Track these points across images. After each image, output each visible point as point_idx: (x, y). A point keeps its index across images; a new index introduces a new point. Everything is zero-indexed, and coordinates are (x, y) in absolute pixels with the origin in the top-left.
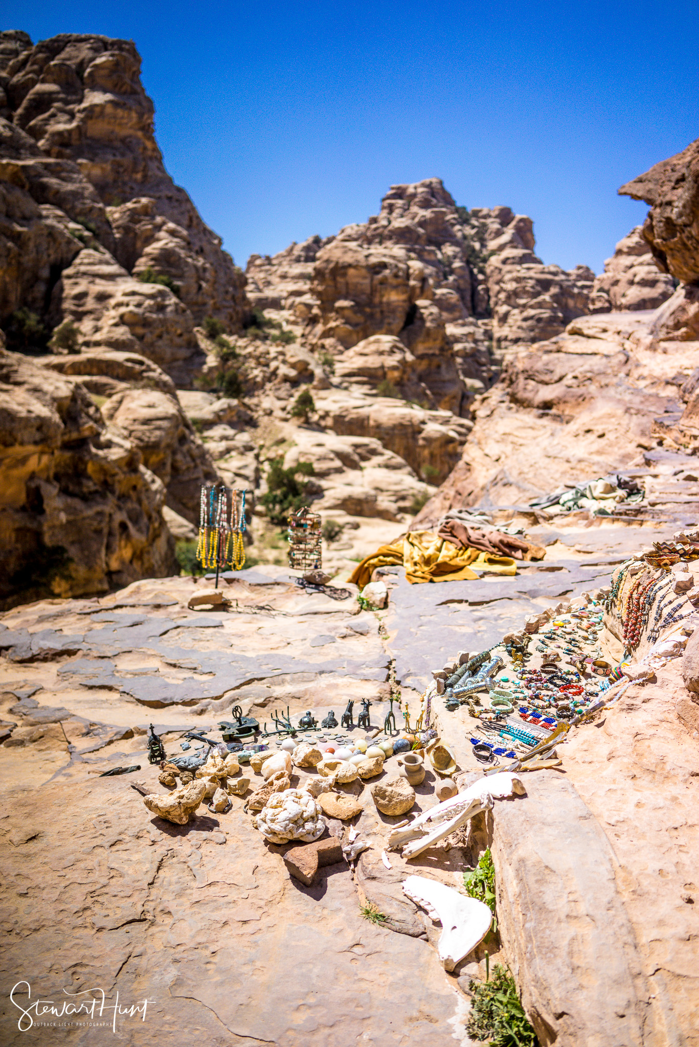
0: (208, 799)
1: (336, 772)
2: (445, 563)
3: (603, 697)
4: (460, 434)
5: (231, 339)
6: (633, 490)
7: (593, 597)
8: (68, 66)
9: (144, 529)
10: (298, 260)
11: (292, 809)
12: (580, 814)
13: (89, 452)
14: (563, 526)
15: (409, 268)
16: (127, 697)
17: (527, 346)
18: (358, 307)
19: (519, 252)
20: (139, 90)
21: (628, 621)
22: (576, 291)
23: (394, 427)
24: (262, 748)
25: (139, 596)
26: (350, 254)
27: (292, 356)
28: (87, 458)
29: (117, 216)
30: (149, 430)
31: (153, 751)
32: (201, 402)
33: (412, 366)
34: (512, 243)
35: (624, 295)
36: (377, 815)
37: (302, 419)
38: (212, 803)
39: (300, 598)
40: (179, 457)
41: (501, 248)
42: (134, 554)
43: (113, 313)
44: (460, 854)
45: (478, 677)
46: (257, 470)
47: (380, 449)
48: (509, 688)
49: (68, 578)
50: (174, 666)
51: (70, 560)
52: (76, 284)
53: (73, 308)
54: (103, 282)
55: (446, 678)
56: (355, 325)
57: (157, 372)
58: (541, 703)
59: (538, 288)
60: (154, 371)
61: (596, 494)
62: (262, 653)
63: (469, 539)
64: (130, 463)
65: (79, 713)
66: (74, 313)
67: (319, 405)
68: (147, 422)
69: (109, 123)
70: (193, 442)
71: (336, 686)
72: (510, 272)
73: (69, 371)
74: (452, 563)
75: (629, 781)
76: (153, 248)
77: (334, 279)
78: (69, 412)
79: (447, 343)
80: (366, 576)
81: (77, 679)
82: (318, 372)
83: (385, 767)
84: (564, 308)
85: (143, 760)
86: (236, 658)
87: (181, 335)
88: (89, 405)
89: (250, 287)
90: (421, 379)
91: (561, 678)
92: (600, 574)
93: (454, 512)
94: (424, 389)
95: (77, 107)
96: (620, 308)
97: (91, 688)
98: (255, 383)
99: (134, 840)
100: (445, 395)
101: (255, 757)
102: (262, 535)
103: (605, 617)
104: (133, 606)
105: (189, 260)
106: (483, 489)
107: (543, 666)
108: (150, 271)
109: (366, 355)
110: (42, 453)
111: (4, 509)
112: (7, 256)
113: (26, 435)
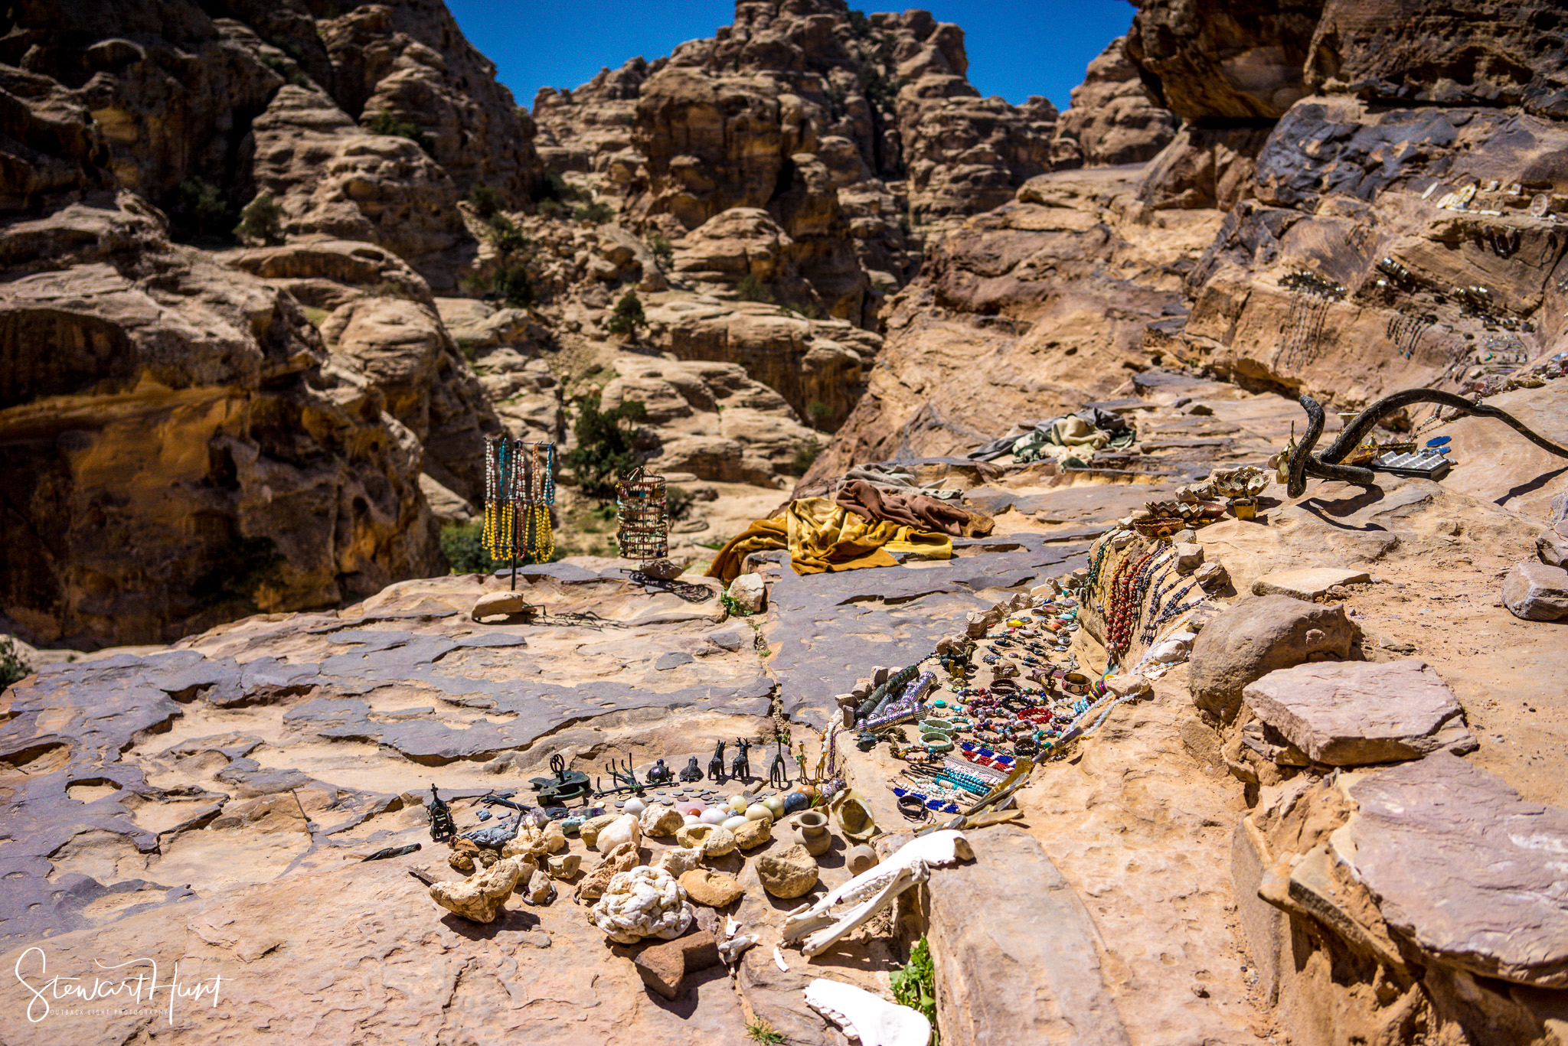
0: (522, 887)
1: (704, 841)
2: (848, 543)
3: (1079, 722)
4: (862, 353)
5: (515, 218)
6: (1118, 428)
7: (1063, 584)
9: (392, 508)
10: (612, 96)
11: (643, 894)
12: (1049, 882)
13: (305, 394)
14: (1019, 485)
15: (780, 104)
16: (389, 752)
17: (960, 221)
18: (706, 165)
19: (943, 79)
21: (1113, 615)
22: (1030, 135)
23: (765, 345)
24: (595, 812)
25: (398, 605)
26: (691, 86)
27: (608, 242)
28: (301, 403)
29: (333, 33)
30: (393, 358)
31: (437, 824)
32: (472, 315)
33: (788, 252)
34: (933, 65)
35: (1101, 142)
36: (766, 900)
37: (626, 337)
38: (527, 892)
39: (637, 600)
40: (441, 398)
41: (917, 73)
42: (378, 546)
43: (332, 181)
44: (884, 946)
45: (903, 703)
46: (560, 415)
47: (745, 379)
48: (947, 716)
49: (279, 585)
50: (457, 704)
51: (282, 558)
52: (275, 138)
53: (271, 175)
54: (315, 134)
55: (856, 706)
56: (701, 193)
57: (403, 270)
58: (992, 736)
59: (974, 133)
60: (399, 268)
61: (1065, 437)
62: (585, 681)
63: (882, 506)
64: (367, 409)
65: (320, 777)
66: (272, 183)
67: (650, 314)
68: (390, 345)
70: (462, 375)
71: (696, 725)
72: (931, 109)
73: (269, 272)
74: (858, 542)
75: (1118, 836)
76: (390, 82)
77: (669, 124)
78: (270, 335)
79: (841, 218)
80: (732, 566)
81: (314, 728)
82: (648, 264)
83: (774, 832)
84: (1013, 162)
85: (424, 837)
86: (547, 691)
87: (437, 213)
88: (302, 322)
89: (541, 138)
90: (802, 272)
91: (1021, 700)
92: (1073, 553)
93: (859, 469)
94: (808, 288)
96: (1095, 160)
97: (336, 740)
98: (553, 283)
99: (419, 947)
100: (840, 296)
101: (587, 825)
102: (570, 513)
103: (1081, 612)
104: (390, 620)
105: (447, 98)
106: (899, 434)
107: (994, 684)
108: (386, 117)
109: (719, 238)
110: (232, 397)
111: (176, 485)
112: (166, 99)
113: (206, 370)
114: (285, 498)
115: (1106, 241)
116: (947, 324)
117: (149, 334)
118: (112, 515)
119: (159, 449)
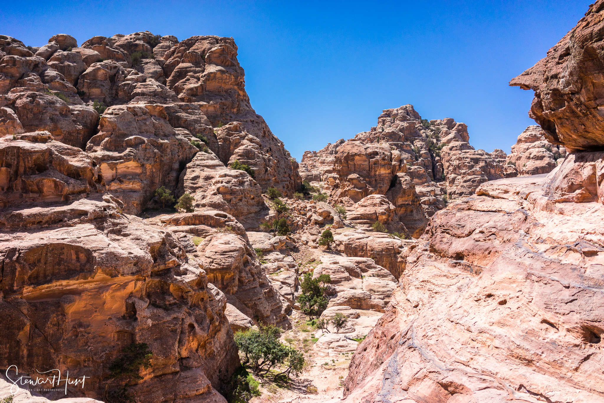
5: (283, 200)
8: (197, 53)
9: (207, 327)
10: (330, 153)
13: (172, 278)
15: (391, 154)
18: (362, 178)
19: (459, 143)
20: (236, 64)
22: (495, 164)
23: (383, 250)
26: (356, 148)
27: (320, 209)
28: (170, 282)
29: (219, 132)
30: (224, 258)
32: (263, 239)
33: (394, 212)
34: (455, 138)
35: (524, 166)
37: (326, 247)
40: (244, 274)
41: (449, 141)
43: (213, 187)
46: (296, 279)
47: (374, 264)
52: (194, 171)
53: (191, 185)
54: (209, 169)
56: (360, 189)
57: (234, 222)
59: (472, 163)
60: (232, 221)
64: (200, 283)
66: (191, 188)
67: (336, 237)
68: (224, 253)
69: (218, 82)
70: (253, 264)
72: (454, 155)
73: (183, 223)
76: (240, 150)
77: (347, 162)
78: (158, 253)
79: (417, 197)
82: (336, 218)
87: (253, 198)
88: (175, 246)
89: (301, 169)
90: (401, 219)
94: (403, 226)
95: (201, 75)
96: (522, 173)
98: (298, 225)
100: (417, 228)
102: (297, 322)
105: (260, 155)
108: (237, 162)
109: (365, 206)
110: (138, 280)
111: (110, 319)
112: (154, 158)
113: (126, 269)
114: (158, 324)
115: (526, 219)
116: (435, 263)
117: (102, 254)
118: (81, 332)
119: (104, 303)
